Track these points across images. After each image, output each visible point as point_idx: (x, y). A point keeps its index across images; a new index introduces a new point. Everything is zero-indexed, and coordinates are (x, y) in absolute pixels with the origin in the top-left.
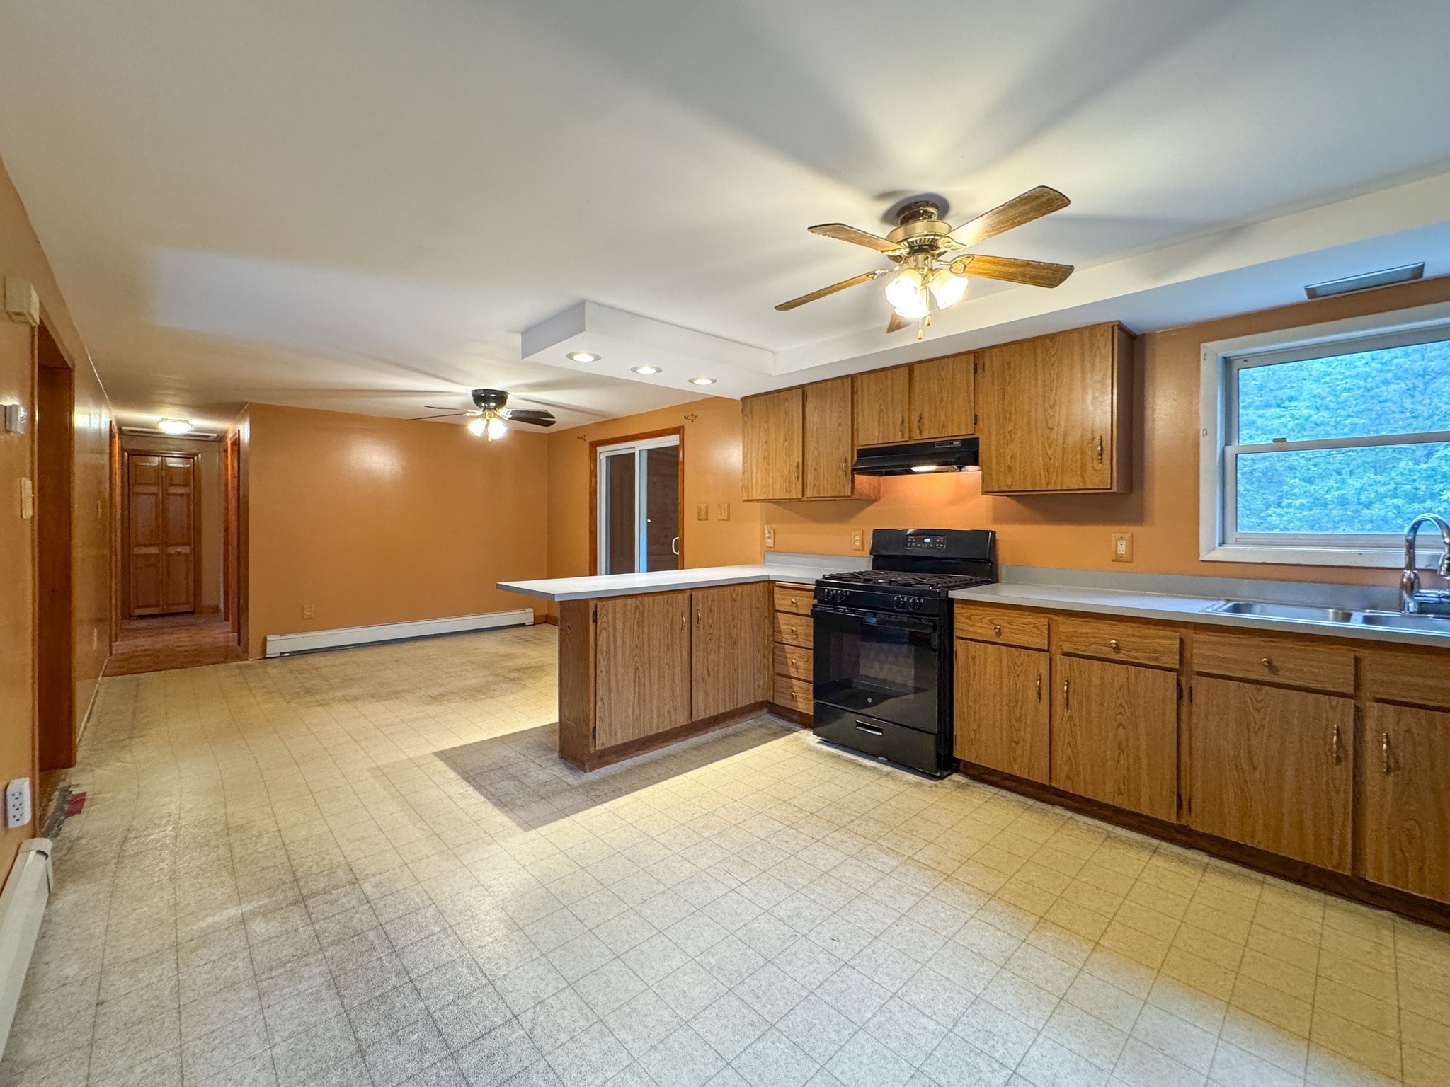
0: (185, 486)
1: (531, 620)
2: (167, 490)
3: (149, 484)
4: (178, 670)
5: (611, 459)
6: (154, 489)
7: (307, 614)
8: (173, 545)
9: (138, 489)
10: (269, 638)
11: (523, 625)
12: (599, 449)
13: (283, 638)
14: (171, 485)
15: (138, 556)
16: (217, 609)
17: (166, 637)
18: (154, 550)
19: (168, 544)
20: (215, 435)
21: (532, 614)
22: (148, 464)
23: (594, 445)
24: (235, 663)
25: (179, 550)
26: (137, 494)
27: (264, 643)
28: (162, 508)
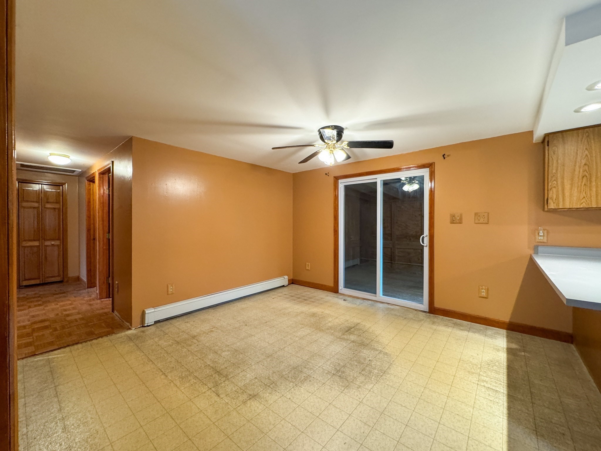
0: (56, 203)
1: (286, 283)
2: (44, 205)
3: (33, 202)
4: (80, 346)
5: (347, 188)
6: (36, 205)
7: (170, 290)
8: (49, 240)
9: (25, 204)
10: (147, 312)
11: (284, 286)
12: (340, 181)
13: (156, 310)
14: (48, 202)
15: (25, 247)
16: (78, 279)
17: (53, 306)
18: (36, 243)
19: (45, 240)
20: (81, 170)
21: (287, 280)
22: (31, 189)
23: (337, 179)
24: (123, 334)
25: (53, 243)
26: (24, 207)
27: (143, 314)
28: (40, 217)
